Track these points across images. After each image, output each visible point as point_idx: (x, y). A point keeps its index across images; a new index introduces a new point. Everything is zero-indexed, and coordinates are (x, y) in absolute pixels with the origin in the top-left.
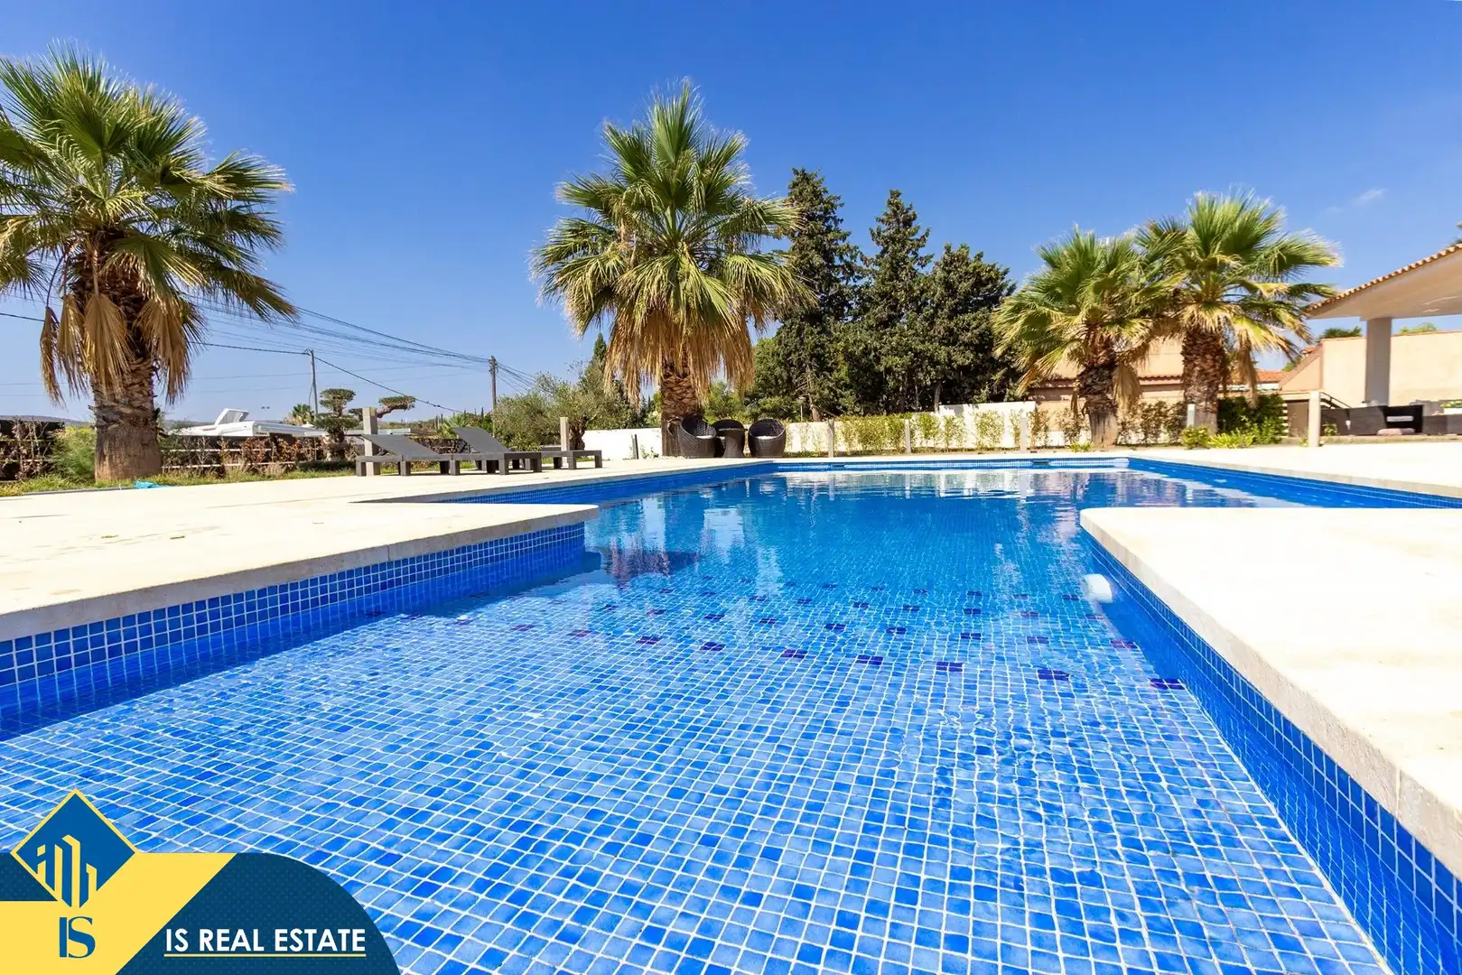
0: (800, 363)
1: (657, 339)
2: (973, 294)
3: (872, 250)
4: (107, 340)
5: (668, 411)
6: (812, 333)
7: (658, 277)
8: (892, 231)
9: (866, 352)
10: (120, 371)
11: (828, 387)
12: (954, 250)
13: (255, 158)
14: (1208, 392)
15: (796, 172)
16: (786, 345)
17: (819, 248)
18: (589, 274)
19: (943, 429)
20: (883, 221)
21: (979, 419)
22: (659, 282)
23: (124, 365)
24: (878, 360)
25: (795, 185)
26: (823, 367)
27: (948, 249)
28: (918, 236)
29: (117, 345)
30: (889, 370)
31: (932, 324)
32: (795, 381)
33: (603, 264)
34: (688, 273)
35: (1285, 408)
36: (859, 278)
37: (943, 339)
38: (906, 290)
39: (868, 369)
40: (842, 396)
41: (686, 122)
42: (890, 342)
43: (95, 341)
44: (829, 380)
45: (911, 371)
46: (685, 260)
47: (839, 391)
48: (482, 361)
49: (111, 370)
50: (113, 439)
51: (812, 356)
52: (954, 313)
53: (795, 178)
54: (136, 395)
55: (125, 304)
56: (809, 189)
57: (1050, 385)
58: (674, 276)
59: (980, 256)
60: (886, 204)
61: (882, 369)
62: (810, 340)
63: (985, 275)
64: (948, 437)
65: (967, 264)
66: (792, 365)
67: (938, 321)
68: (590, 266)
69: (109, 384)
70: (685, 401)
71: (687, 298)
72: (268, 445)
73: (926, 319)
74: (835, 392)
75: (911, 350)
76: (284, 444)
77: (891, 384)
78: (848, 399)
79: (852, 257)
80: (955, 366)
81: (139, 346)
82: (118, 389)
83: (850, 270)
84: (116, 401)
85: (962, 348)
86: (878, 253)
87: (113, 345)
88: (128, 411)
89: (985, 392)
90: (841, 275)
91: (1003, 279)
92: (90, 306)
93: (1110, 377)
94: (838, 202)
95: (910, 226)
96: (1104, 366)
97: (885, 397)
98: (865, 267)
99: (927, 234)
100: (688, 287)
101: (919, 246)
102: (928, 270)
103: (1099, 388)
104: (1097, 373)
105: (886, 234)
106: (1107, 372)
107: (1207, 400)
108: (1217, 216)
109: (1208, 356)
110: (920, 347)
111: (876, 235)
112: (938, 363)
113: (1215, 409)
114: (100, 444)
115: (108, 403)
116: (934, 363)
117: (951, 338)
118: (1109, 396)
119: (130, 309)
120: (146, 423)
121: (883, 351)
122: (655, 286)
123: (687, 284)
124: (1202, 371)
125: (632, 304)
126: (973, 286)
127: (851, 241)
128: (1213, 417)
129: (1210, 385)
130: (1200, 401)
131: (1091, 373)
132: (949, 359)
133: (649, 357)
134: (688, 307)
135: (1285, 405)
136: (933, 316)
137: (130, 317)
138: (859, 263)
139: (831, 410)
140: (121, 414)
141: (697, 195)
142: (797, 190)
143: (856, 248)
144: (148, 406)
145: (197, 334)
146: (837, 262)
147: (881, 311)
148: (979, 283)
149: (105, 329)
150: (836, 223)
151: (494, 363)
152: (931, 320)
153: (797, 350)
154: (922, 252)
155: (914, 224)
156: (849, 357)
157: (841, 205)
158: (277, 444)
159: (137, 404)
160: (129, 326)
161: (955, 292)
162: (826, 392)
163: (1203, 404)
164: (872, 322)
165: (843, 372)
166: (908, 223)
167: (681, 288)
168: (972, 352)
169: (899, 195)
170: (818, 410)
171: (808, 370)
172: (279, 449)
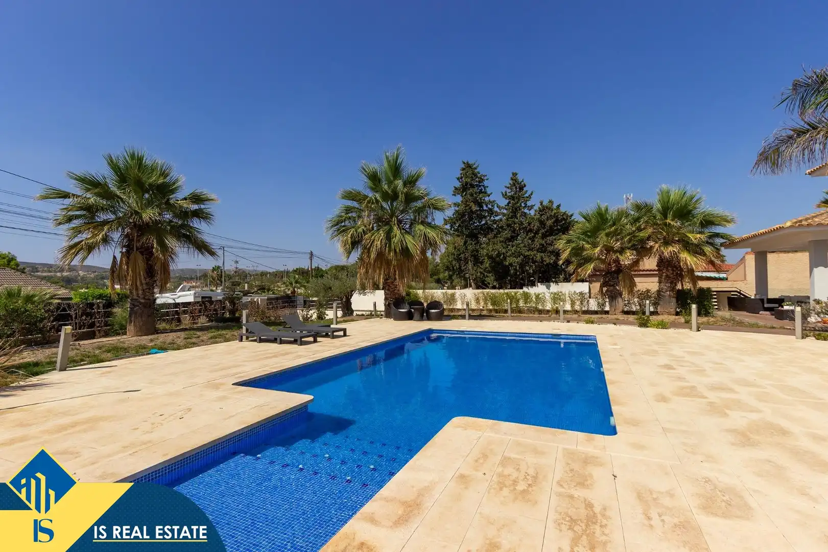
0: (466, 259)
1: (381, 264)
2: (554, 226)
3: (503, 202)
4: (138, 271)
5: (388, 296)
6: (471, 244)
7: (381, 238)
8: (513, 193)
9: (499, 255)
10: (142, 284)
11: (480, 272)
12: (545, 203)
13: (205, 191)
14: (670, 287)
15: (464, 163)
16: (458, 250)
17: (476, 202)
18: (349, 236)
19: (534, 300)
20: (508, 188)
21: (552, 295)
22: (381, 240)
23: (144, 282)
24: (505, 258)
25: (463, 169)
26: (477, 261)
27: (541, 203)
28: (527, 195)
29: (142, 273)
30: (511, 265)
31: (533, 241)
32: (463, 268)
33: (356, 231)
34: (396, 235)
35: (715, 295)
36: (496, 216)
37: (539, 249)
38: (519, 224)
39: (500, 263)
40: (487, 277)
41: (398, 162)
42: (511, 250)
43: (133, 272)
44: (481, 268)
45: (522, 265)
46: (395, 228)
47: (486, 274)
48: (305, 253)
49: (138, 283)
50: (136, 313)
51: (472, 256)
52: (544, 236)
53: (463, 166)
54: (147, 294)
55: (146, 254)
56: (470, 172)
57: (598, 273)
58: (389, 237)
59: (559, 206)
60: (510, 179)
61: (507, 264)
62: (470, 247)
63: (560, 217)
64: (537, 303)
65: (552, 210)
66: (461, 260)
67: (536, 240)
68: (350, 231)
69: (137, 289)
70: (395, 291)
71: (395, 247)
72: (200, 305)
73: (530, 239)
74: (484, 274)
75: (522, 254)
76: (208, 304)
77: (512, 272)
78: (490, 279)
79: (492, 206)
80: (545, 264)
81: (150, 272)
82: (140, 292)
83: (491, 212)
84: (138, 296)
85: (549, 254)
86: (506, 204)
87: (140, 273)
88: (143, 301)
89: (562, 277)
90: (487, 214)
91: (570, 218)
92: (132, 257)
93: (618, 278)
94: (486, 178)
95: (523, 190)
96: (614, 272)
97: (509, 278)
98: (498, 211)
99: (532, 194)
100: (395, 242)
101: (527, 200)
102: (532, 212)
103: (612, 283)
104: (611, 275)
105: (510, 194)
106: (616, 275)
107: (670, 291)
108: (671, 197)
109: (669, 268)
110: (527, 253)
111: (505, 195)
112: (536, 262)
113: (675, 296)
114: (130, 316)
115: (135, 297)
116: (534, 262)
117: (543, 249)
118: (617, 288)
119: (148, 257)
120: (150, 306)
121: (508, 254)
122: (379, 242)
123: (395, 240)
124: (667, 276)
125: (369, 249)
126: (554, 223)
127: (492, 198)
128: (674, 300)
129: (671, 283)
130: (666, 292)
131: (608, 275)
132: (542, 260)
133: (378, 271)
134: (395, 250)
135: (715, 293)
136: (534, 237)
137: (148, 260)
138: (496, 209)
139: (481, 284)
140: (140, 302)
141: (401, 197)
142: (464, 172)
143: (494, 201)
144: (151, 298)
145: (174, 261)
146: (485, 208)
147: (507, 234)
148: (557, 221)
149: (137, 266)
150: (485, 188)
151: (311, 254)
152: (532, 239)
153: (464, 252)
154: (529, 203)
155: (525, 189)
156: (490, 257)
157: (487, 179)
158: (205, 304)
159: (147, 297)
160: (147, 263)
161: (545, 225)
162: (479, 274)
163: (668, 293)
164: (501, 239)
165: (487, 264)
166: (521, 188)
167: (392, 242)
168: (554, 256)
169: (516, 175)
170: (474, 283)
171: (470, 263)
172: (206, 307)
